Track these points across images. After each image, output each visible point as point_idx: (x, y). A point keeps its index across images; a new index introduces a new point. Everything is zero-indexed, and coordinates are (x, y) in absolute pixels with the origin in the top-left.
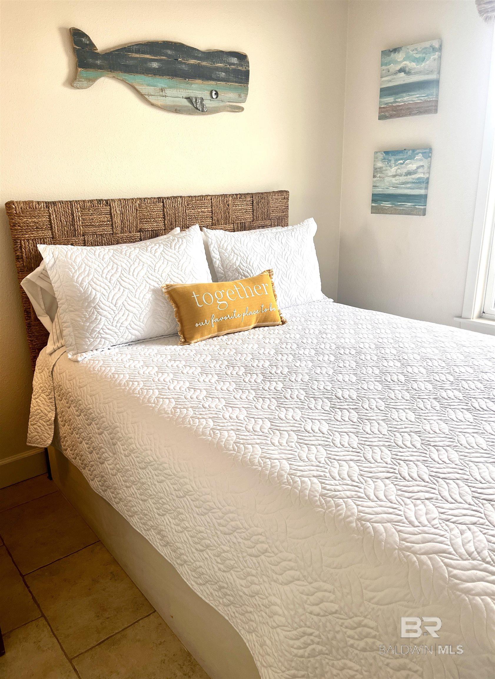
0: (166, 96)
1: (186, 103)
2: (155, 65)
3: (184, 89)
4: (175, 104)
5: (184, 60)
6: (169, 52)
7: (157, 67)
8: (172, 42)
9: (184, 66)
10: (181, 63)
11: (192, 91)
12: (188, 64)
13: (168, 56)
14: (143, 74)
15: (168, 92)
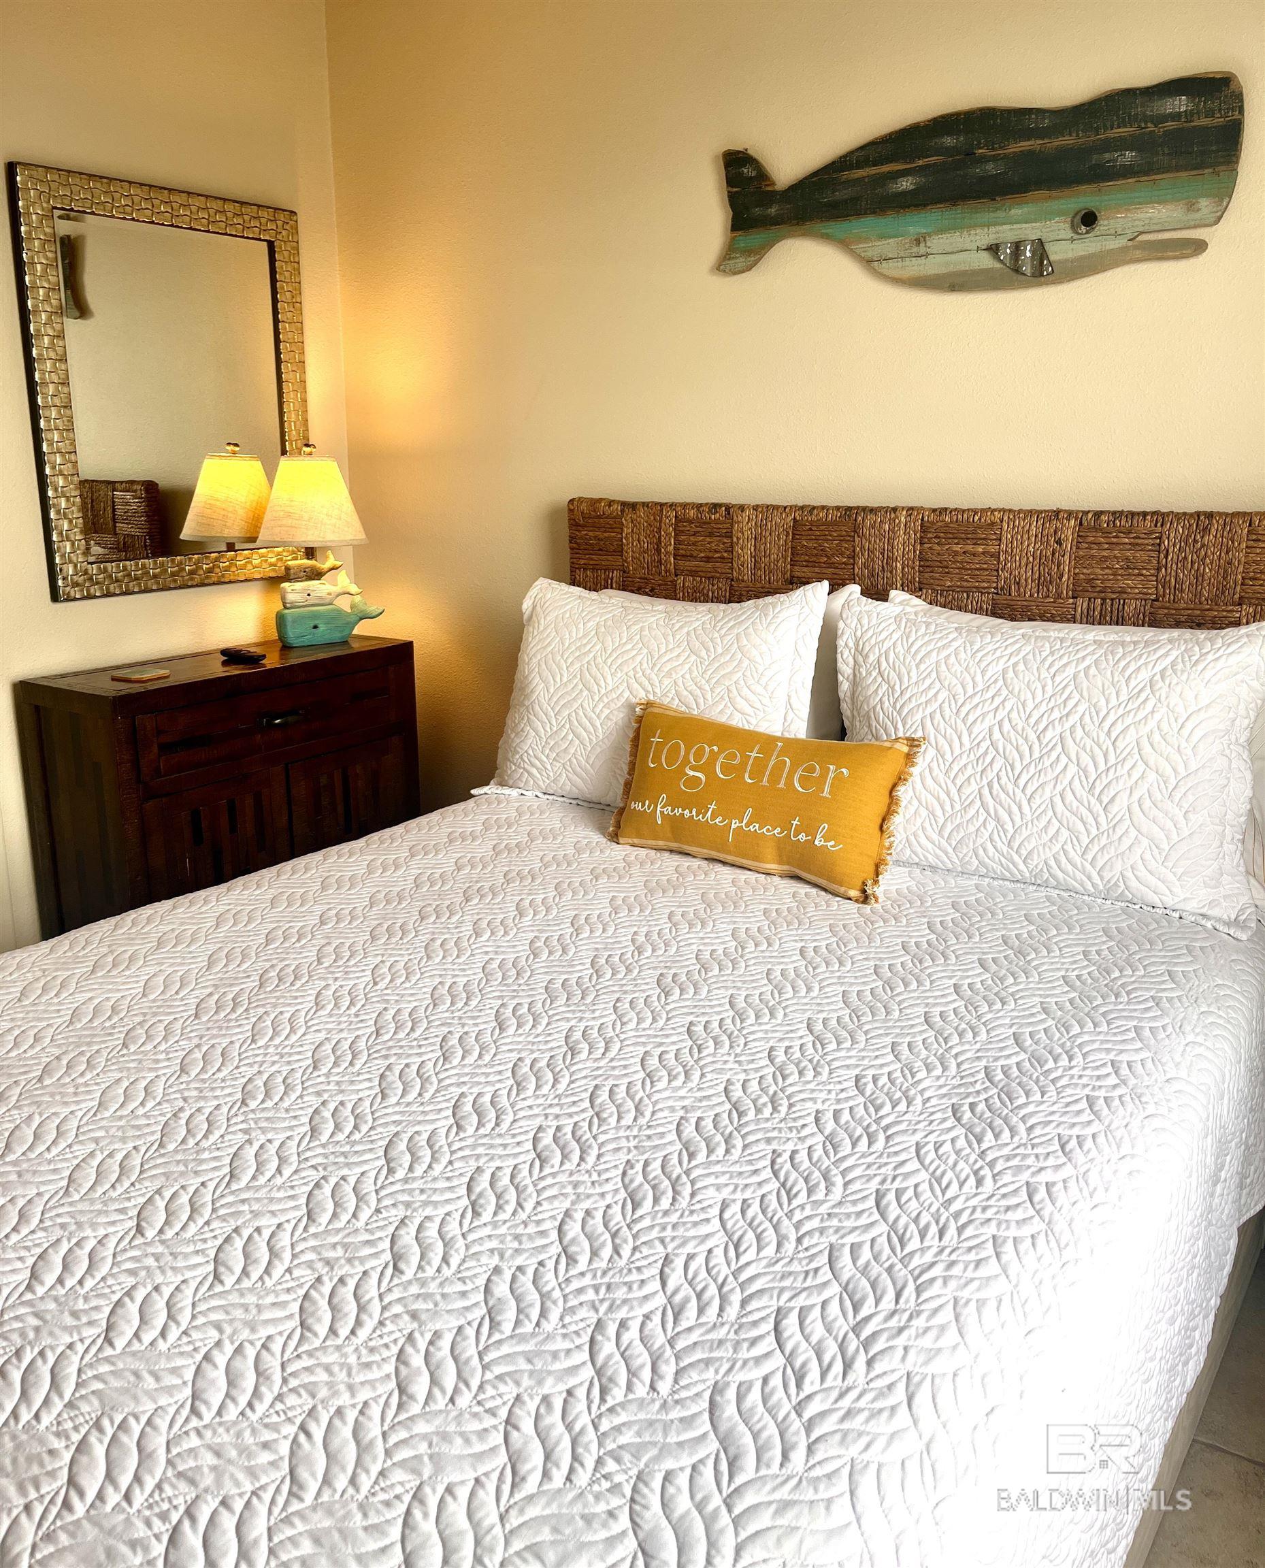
0: (927, 255)
1: (985, 261)
2: (906, 184)
3: (982, 226)
4: (951, 269)
5: (993, 149)
6: (949, 141)
7: (912, 187)
8: (958, 114)
9: (990, 167)
10: (984, 159)
11: (1008, 227)
12: (1006, 157)
13: (947, 152)
14: (874, 213)
15: (937, 243)
